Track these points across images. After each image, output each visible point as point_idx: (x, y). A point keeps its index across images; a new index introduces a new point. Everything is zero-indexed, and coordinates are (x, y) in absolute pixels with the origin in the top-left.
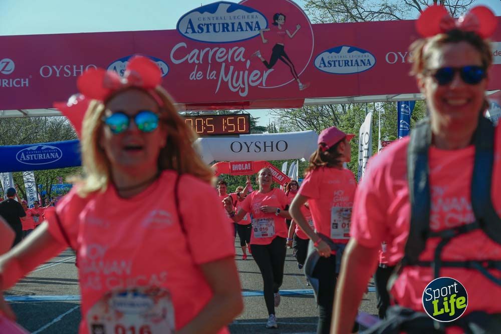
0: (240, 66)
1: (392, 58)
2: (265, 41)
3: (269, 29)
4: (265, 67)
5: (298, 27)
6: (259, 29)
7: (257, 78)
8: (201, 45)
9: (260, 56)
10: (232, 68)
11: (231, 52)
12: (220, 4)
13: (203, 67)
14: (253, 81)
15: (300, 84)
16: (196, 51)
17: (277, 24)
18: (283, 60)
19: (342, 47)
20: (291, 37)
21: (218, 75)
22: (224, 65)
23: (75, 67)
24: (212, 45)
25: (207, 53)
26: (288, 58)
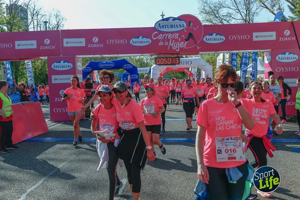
0: (176, 41)
1: (231, 38)
2: (186, 31)
3: (187, 27)
4: (185, 40)
5: (198, 26)
6: (184, 27)
7: (183, 45)
8: (163, 33)
9: (184, 37)
10: (174, 41)
11: (173, 35)
12: (170, 18)
13: (163, 41)
14: (181, 46)
15: (198, 47)
16: (161, 35)
17: (190, 25)
18: (192, 38)
19: (213, 34)
20: (195, 30)
21: (169, 44)
22: (171, 40)
23: (119, 40)
24: (167, 33)
25: (165, 35)
26: (194, 38)
